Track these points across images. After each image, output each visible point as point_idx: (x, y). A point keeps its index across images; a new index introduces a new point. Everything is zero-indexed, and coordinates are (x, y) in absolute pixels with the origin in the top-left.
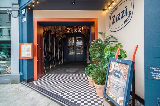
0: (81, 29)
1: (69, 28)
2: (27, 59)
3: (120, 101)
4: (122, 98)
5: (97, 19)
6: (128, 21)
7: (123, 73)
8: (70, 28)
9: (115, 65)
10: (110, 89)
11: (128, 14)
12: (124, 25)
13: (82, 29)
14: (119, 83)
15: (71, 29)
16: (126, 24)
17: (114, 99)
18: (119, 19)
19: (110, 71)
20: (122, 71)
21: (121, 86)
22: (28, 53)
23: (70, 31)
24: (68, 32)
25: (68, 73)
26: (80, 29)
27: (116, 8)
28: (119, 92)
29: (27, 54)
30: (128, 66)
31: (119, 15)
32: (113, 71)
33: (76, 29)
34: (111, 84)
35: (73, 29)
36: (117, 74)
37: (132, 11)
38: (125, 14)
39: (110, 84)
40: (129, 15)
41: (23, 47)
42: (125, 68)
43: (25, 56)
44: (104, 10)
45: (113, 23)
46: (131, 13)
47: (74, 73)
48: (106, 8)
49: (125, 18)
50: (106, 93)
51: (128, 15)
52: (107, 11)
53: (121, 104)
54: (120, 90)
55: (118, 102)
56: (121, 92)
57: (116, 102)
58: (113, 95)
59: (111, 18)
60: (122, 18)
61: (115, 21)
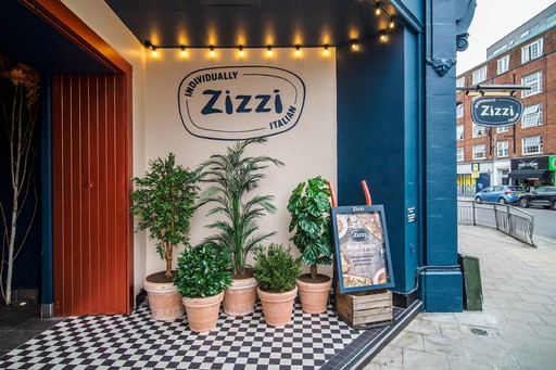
3: (380, 278)
4: (383, 270)
5: (131, 68)
6: (285, 127)
9: (348, 220)
10: (352, 271)
11: (285, 110)
12: (270, 131)
14: (368, 250)
16: (275, 130)
17: (368, 283)
18: (243, 109)
19: (341, 235)
20: (369, 228)
21: (372, 252)
28: (372, 265)
31: (247, 99)
32: (349, 232)
34: (352, 260)
36: (360, 236)
37: (298, 107)
38: (271, 104)
39: (348, 262)
40: (290, 115)
42: (372, 220)
45: (209, 110)
46: (297, 112)
49: (273, 116)
50: (345, 285)
51: (284, 113)
53: (384, 281)
54: (373, 260)
55: (376, 282)
56: (376, 263)
57: (373, 286)
58: (362, 279)
59: (190, 91)
60: (257, 111)
61: (223, 108)
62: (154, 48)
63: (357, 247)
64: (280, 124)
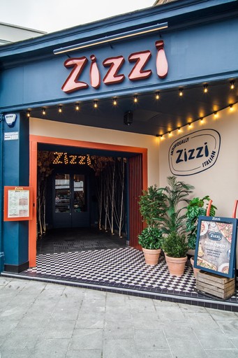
0: (86, 159)
1: (59, 152)
2: (20, 222)
3: (224, 269)
4: (228, 265)
5: (146, 150)
6: (210, 164)
7: (223, 234)
8: (61, 154)
9: (209, 225)
10: (204, 257)
11: (210, 154)
12: (202, 169)
13: (89, 159)
14: (219, 247)
15: (63, 156)
16: (206, 167)
17: (214, 269)
18: (191, 158)
19: (202, 234)
20: (223, 233)
21: (221, 250)
22: (21, 208)
23: (62, 159)
24: (57, 161)
25: (79, 250)
26: (83, 158)
27: (184, 138)
28: (220, 259)
29: (20, 211)
30: (231, 225)
31: (192, 151)
32: (208, 233)
33: (74, 158)
34: (206, 251)
35: (68, 157)
36: (215, 237)
37: (216, 151)
38: (203, 152)
39: (203, 251)
40: (213, 157)
41: (11, 195)
42: (227, 228)
43: (15, 215)
44: (158, 136)
45: (179, 161)
46: (216, 154)
47: (93, 249)
48: (161, 133)
49: (204, 159)
50: (198, 264)
51: (209, 156)
52: (162, 138)
53: (226, 272)
54: (222, 255)
55: (220, 270)
56: (223, 258)
57: (217, 272)
58: (210, 265)
59: (172, 152)
60: (197, 157)
61: (183, 159)
62: (161, 136)
63: (211, 244)
64: (208, 163)
